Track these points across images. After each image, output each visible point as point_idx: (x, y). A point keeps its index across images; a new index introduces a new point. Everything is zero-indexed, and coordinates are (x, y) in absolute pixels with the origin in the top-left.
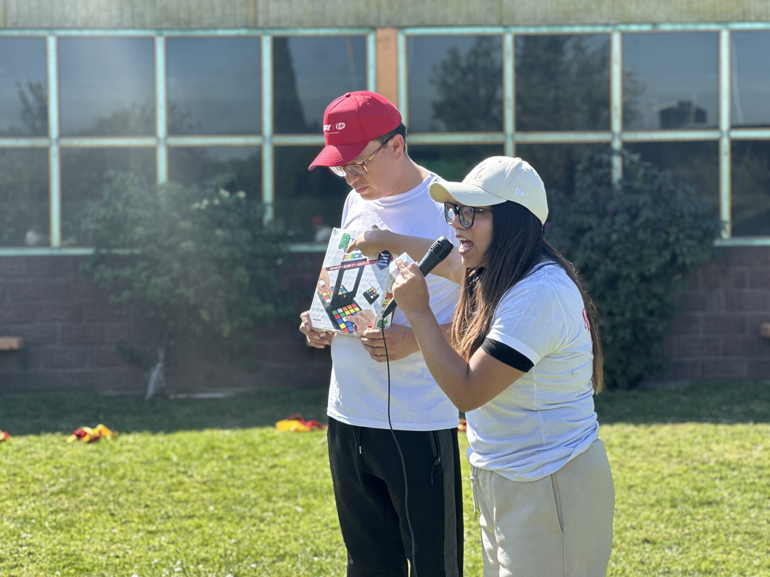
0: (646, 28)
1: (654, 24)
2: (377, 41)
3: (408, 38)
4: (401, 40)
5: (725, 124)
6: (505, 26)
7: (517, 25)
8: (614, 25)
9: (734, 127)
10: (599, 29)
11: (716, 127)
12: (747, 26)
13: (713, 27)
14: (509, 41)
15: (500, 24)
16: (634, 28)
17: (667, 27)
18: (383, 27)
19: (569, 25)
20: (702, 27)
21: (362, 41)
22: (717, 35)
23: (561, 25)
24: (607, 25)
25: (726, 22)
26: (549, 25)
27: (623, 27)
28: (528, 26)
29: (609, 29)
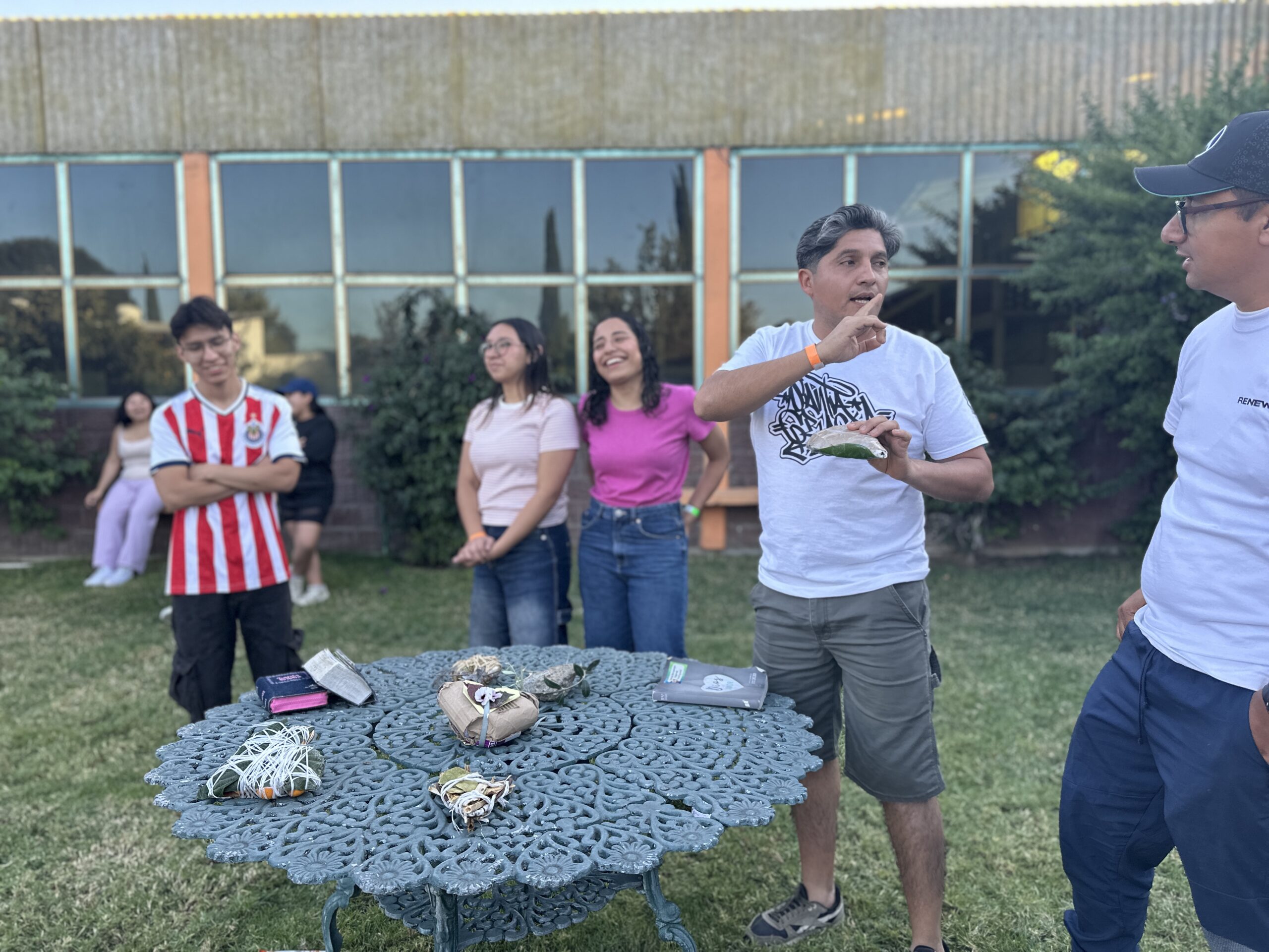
0: (490, 155)
1: (499, 151)
2: (187, 168)
3: (222, 166)
4: (214, 167)
5: (580, 266)
6: (331, 151)
7: (343, 150)
8: (455, 150)
9: (591, 271)
10: (437, 156)
11: (571, 271)
12: (603, 154)
13: (565, 155)
14: (335, 168)
15: (322, 149)
16: (476, 155)
17: (513, 155)
18: (191, 152)
19: (404, 150)
20: (553, 155)
21: (168, 170)
22: (569, 163)
23: (392, 150)
24: (444, 150)
25: (580, 149)
26: (380, 150)
27: (464, 154)
28: (356, 151)
29: (448, 156)
